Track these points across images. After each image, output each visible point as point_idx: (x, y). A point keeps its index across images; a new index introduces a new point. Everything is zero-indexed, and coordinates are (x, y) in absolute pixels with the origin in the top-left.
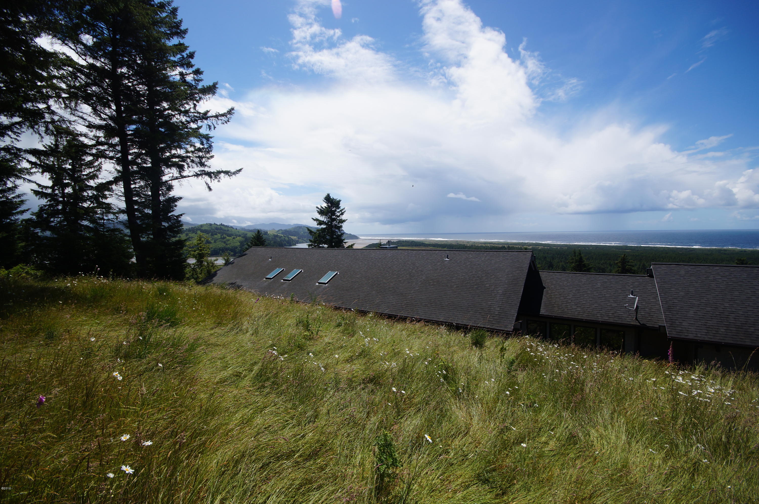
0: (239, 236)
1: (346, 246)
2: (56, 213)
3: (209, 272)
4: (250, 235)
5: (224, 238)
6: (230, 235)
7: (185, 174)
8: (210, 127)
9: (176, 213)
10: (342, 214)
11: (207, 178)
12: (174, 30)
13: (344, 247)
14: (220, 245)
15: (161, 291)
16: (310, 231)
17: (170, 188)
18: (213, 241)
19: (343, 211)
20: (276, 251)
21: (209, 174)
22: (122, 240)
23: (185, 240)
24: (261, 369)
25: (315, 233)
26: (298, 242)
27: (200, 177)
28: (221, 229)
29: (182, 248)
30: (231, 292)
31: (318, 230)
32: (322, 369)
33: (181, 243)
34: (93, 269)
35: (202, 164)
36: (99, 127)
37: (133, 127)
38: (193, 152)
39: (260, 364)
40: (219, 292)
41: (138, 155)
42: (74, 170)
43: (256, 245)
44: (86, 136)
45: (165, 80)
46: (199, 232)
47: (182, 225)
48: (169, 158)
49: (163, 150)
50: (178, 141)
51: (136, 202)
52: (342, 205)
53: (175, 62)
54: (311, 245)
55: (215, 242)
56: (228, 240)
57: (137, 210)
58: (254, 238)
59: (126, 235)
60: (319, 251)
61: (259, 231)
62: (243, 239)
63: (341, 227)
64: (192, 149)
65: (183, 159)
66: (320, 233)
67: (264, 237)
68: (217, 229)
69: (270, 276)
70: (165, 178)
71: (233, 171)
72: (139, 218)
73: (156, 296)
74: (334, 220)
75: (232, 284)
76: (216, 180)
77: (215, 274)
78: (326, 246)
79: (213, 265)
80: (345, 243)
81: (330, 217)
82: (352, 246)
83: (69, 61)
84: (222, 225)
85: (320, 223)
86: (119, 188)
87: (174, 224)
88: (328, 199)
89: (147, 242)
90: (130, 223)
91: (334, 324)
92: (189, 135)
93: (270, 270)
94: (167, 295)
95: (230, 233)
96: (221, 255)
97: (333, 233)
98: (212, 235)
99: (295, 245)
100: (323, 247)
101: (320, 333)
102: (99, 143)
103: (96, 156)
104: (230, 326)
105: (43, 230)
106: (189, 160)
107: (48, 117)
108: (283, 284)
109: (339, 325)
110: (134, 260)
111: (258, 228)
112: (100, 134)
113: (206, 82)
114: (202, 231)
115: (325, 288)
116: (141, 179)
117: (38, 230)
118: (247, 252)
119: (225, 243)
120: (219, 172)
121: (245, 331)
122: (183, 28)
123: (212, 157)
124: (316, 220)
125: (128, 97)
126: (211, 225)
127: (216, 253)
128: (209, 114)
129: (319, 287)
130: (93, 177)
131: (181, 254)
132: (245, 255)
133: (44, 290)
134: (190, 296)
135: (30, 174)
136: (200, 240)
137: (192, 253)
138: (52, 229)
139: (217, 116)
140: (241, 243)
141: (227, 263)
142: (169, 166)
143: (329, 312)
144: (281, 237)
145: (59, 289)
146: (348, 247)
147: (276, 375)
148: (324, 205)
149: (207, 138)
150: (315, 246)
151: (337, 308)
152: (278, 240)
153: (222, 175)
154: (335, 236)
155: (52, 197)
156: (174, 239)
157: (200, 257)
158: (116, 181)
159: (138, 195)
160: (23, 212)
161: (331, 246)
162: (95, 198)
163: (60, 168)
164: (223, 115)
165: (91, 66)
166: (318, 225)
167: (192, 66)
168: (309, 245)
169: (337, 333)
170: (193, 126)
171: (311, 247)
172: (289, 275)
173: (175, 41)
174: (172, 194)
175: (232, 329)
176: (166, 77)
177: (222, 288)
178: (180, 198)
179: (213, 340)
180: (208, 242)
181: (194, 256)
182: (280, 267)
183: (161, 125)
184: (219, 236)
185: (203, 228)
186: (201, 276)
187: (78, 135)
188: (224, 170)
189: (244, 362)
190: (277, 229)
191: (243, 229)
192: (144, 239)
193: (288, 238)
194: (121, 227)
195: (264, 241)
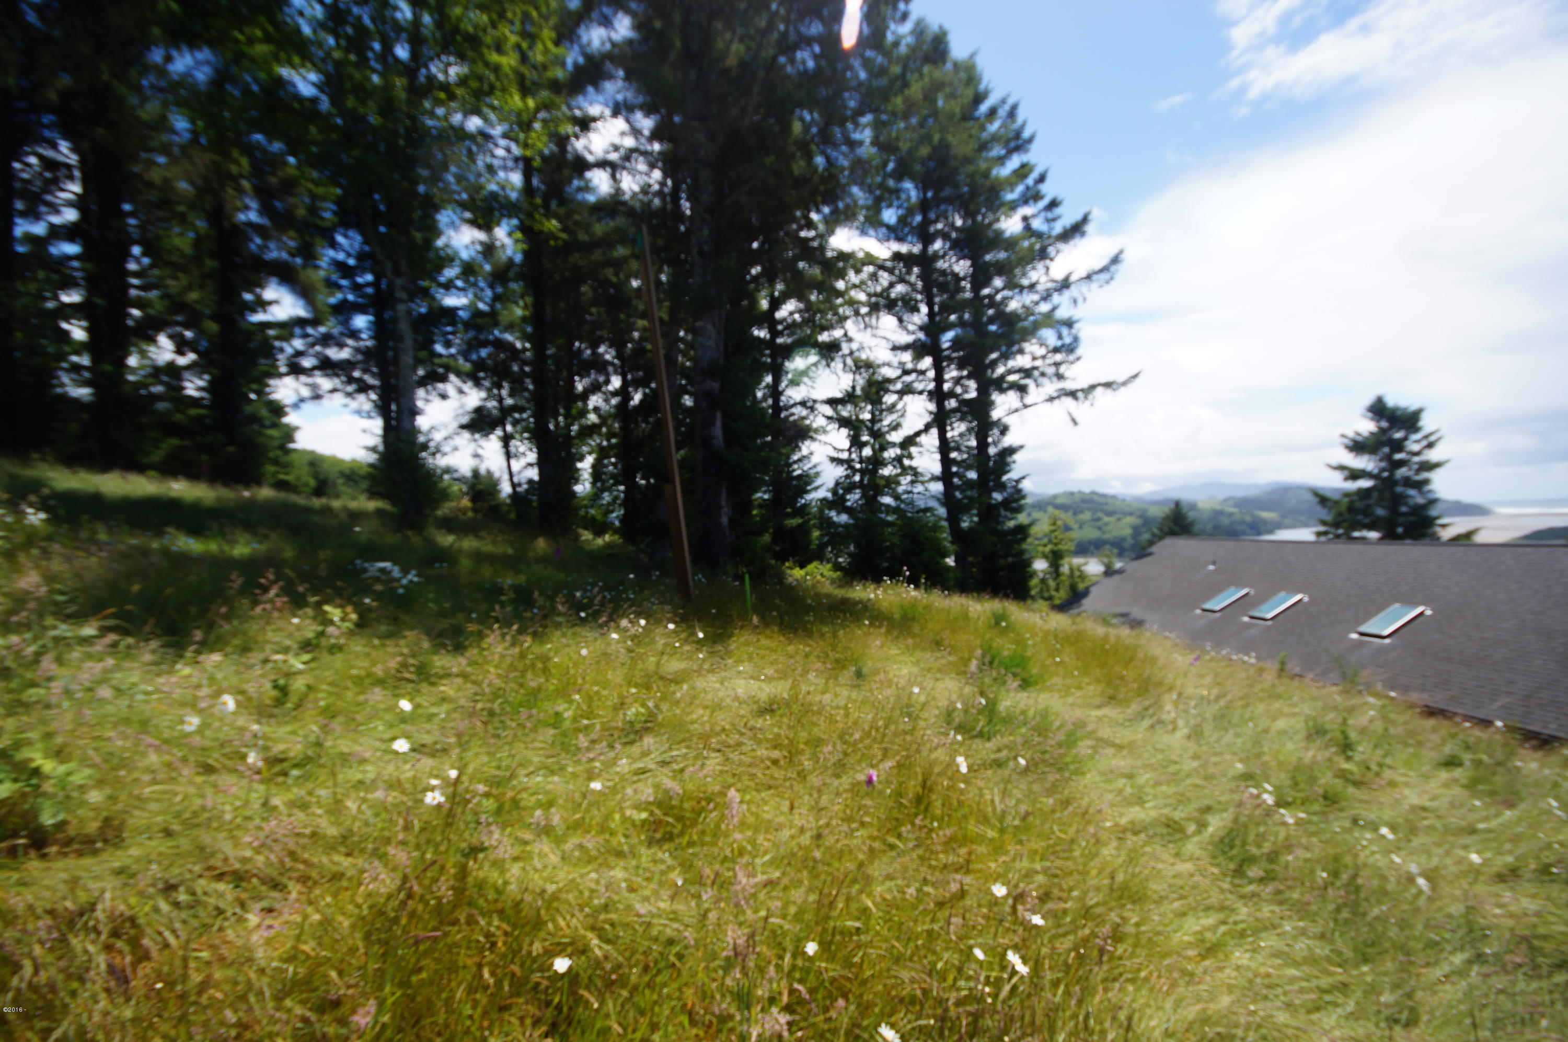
0: (1131, 514)
1: (1446, 534)
2: (851, 488)
3: (1073, 588)
4: (1157, 512)
5: (1098, 519)
6: (1110, 514)
7: (1028, 400)
8: (1075, 301)
9: (1013, 475)
10: (1430, 446)
11: (1068, 401)
12: (1012, 144)
13: (1438, 539)
14: (1090, 533)
15: (998, 619)
16: (1322, 499)
17: (1004, 430)
18: (1075, 526)
19: (1432, 438)
20: (1226, 547)
21: (1073, 394)
22: (936, 528)
23: (1030, 525)
24: (1232, 830)
25: (1337, 503)
26: (1279, 526)
27: (1056, 402)
28: (1091, 501)
29: (1024, 539)
30: (1125, 632)
31: (1347, 494)
32: (1421, 881)
33: (1022, 531)
34: (899, 573)
35: (1060, 377)
36: (905, 348)
37: (950, 335)
38: (1044, 357)
39: (1228, 816)
40: (1100, 631)
41: (958, 381)
42: (873, 421)
43: (1172, 533)
44: (888, 365)
45: (998, 241)
46: (1050, 509)
47: (1023, 497)
48: (1002, 377)
49: (994, 363)
50: (1019, 342)
51: (954, 461)
52: (1427, 423)
53: (1013, 201)
54: (1325, 533)
55: (1081, 527)
56: (1106, 524)
57: (956, 474)
58: (1167, 518)
59: (941, 519)
60: (1355, 548)
61: (1177, 504)
62: (1139, 521)
63: (1426, 482)
64: (1042, 351)
65: (1027, 373)
66: (1351, 502)
67: (1191, 515)
68: (1084, 501)
69: (1218, 603)
70: (995, 414)
71: (1120, 379)
72: (958, 488)
73: (990, 627)
74: (1401, 463)
75: (1123, 615)
76: (1087, 403)
77: (1086, 593)
78: (1373, 535)
79: (1083, 576)
80: (1444, 526)
81: (1388, 458)
82: (1468, 535)
83: (870, 259)
84: (1093, 493)
85: (1354, 475)
86: (931, 440)
87: (1011, 495)
88: (1379, 409)
89: (970, 529)
90: (948, 498)
91: (1430, 755)
92: (1036, 326)
93: (1215, 590)
94: (1007, 627)
95: (1110, 508)
96: (1092, 555)
97: (1398, 500)
98: (1075, 514)
99: (1271, 532)
100: (1363, 539)
101: (1387, 774)
102: (906, 372)
103: (902, 393)
104: (1134, 707)
105: (839, 513)
106: (1036, 373)
107: (845, 348)
108: (1247, 626)
109: (1451, 763)
110: (950, 561)
111: (1175, 495)
112: (907, 357)
113: (1067, 216)
114: (1057, 507)
115: (1382, 650)
116: (961, 419)
117: (833, 514)
118: (1154, 549)
119: (1100, 528)
120: (1093, 387)
121: (1170, 727)
122: (1026, 134)
123: (1078, 359)
124: (1341, 468)
125: (943, 287)
126: (1072, 494)
127: (1083, 549)
128: (1073, 278)
129: (1358, 645)
130: (895, 427)
131: (1022, 552)
132: (1149, 554)
133: (845, 601)
134: (1047, 633)
135: (825, 432)
136: (1054, 524)
137: (1041, 549)
138: (849, 511)
139: (1089, 277)
140: (1136, 530)
141: (1109, 572)
142: (1002, 391)
143: (1404, 721)
144: (1230, 515)
145: (860, 602)
146: (1457, 539)
147: (1273, 857)
148: (1367, 427)
149: (1069, 324)
150: (1338, 536)
151: (1431, 712)
152: (1225, 521)
153: (1100, 390)
154: (1404, 509)
155: (848, 463)
156: (1011, 524)
157: (1055, 558)
158: (927, 428)
159: (957, 449)
160: (816, 488)
161: (1390, 535)
162: (899, 460)
163: (858, 419)
164: (1101, 271)
165: (897, 256)
166: (1346, 479)
167: (1042, 198)
168: (1319, 534)
169: (1446, 785)
170: (1044, 308)
171: (1323, 539)
172: (1264, 607)
173: (1014, 163)
174: (1008, 441)
175: (1141, 716)
176: (999, 233)
177: (1105, 622)
178: (1021, 447)
179: (1105, 732)
180: (1067, 528)
181: (1045, 556)
182: (1240, 586)
183: (991, 320)
184: (1086, 516)
185: (1059, 501)
186: (1061, 596)
187: (879, 366)
188: (1103, 381)
189: (1182, 800)
190: (1221, 496)
191: (1138, 499)
192: (965, 525)
193: (1253, 516)
194: (933, 504)
195: (1192, 524)
